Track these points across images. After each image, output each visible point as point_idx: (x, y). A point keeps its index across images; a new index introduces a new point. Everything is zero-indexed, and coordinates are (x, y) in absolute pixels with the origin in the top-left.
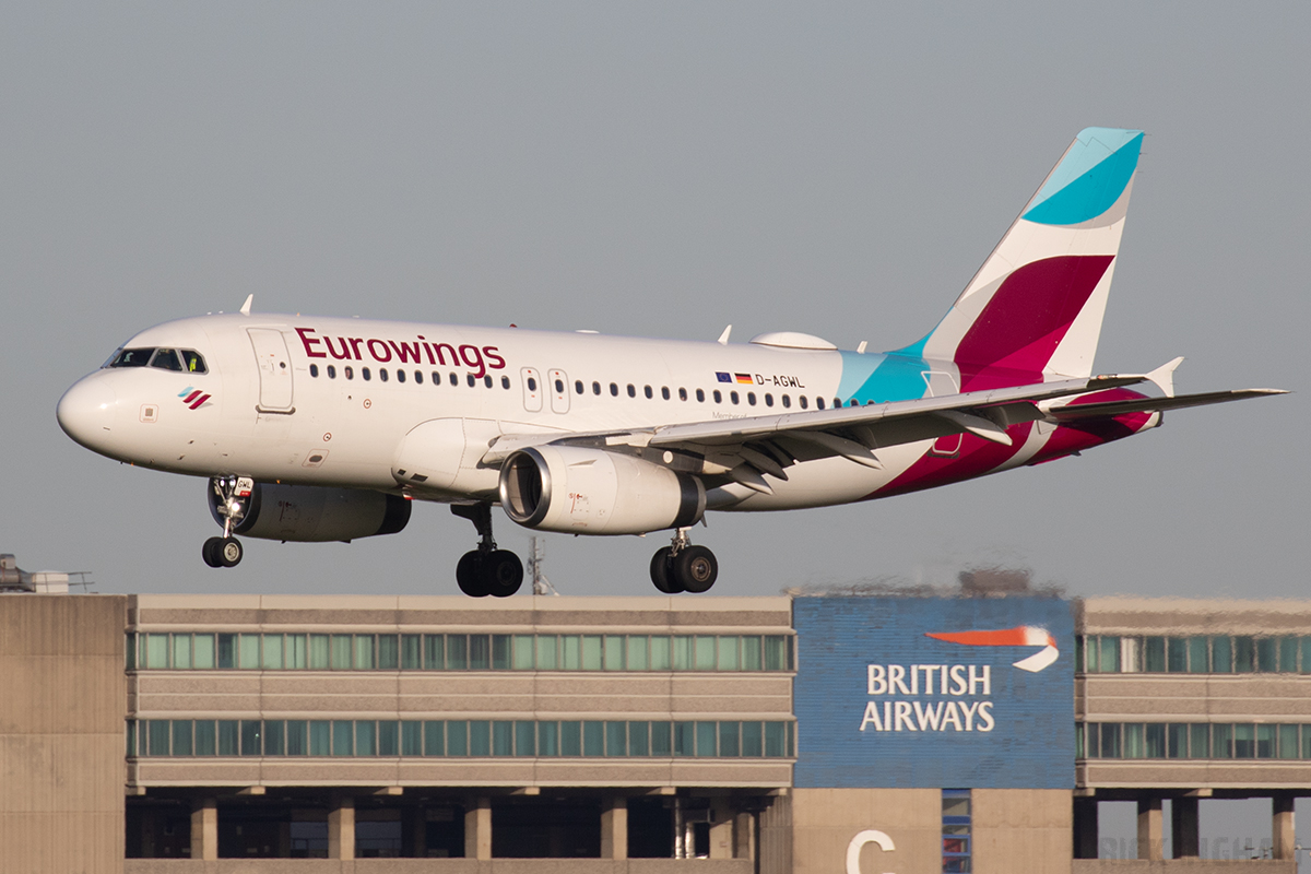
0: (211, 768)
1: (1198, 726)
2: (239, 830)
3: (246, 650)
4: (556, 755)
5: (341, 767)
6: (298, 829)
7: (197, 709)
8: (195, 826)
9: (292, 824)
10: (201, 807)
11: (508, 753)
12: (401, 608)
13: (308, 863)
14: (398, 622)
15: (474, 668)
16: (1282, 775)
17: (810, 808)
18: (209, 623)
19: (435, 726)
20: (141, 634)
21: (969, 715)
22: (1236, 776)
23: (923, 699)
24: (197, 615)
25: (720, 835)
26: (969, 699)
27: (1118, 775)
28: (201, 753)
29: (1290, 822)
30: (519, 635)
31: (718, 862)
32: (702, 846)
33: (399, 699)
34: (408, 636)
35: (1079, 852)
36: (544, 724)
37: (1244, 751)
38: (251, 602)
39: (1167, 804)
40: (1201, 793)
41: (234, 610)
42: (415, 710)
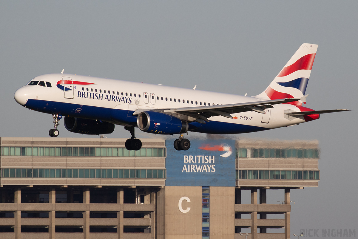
0: (20, 180)
1: (266, 171)
2: (26, 196)
3: (28, 151)
4: (106, 178)
5: (52, 180)
6: (41, 196)
7: (16, 166)
8: (15, 195)
9: (40, 195)
10: (17, 190)
11: (94, 177)
12: (67, 141)
13: (44, 204)
14: (66, 144)
15: (85, 156)
16: (287, 183)
17: (170, 191)
18: (19, 144)
19: (76, 170)
20: (2, 147)
21: (209, 168)
22: (276, 183)
23: (198, 164)
24: (16, 142)
25: (147, 198)
26: (209, 164)
27: (246, 183)
28: (17, 177)
29: (289, 195)
30: (97, 148)
31: (146, 204)
32: (142, 201)
33: (67, 163)
34: (69, 148)
35: (236, 203)
36: (103, 170)
37: (277, 177)
38: (30, 139)
39: (258, 190)
40: (267, 188)
41: (25, 141)
42: (71, 166)
